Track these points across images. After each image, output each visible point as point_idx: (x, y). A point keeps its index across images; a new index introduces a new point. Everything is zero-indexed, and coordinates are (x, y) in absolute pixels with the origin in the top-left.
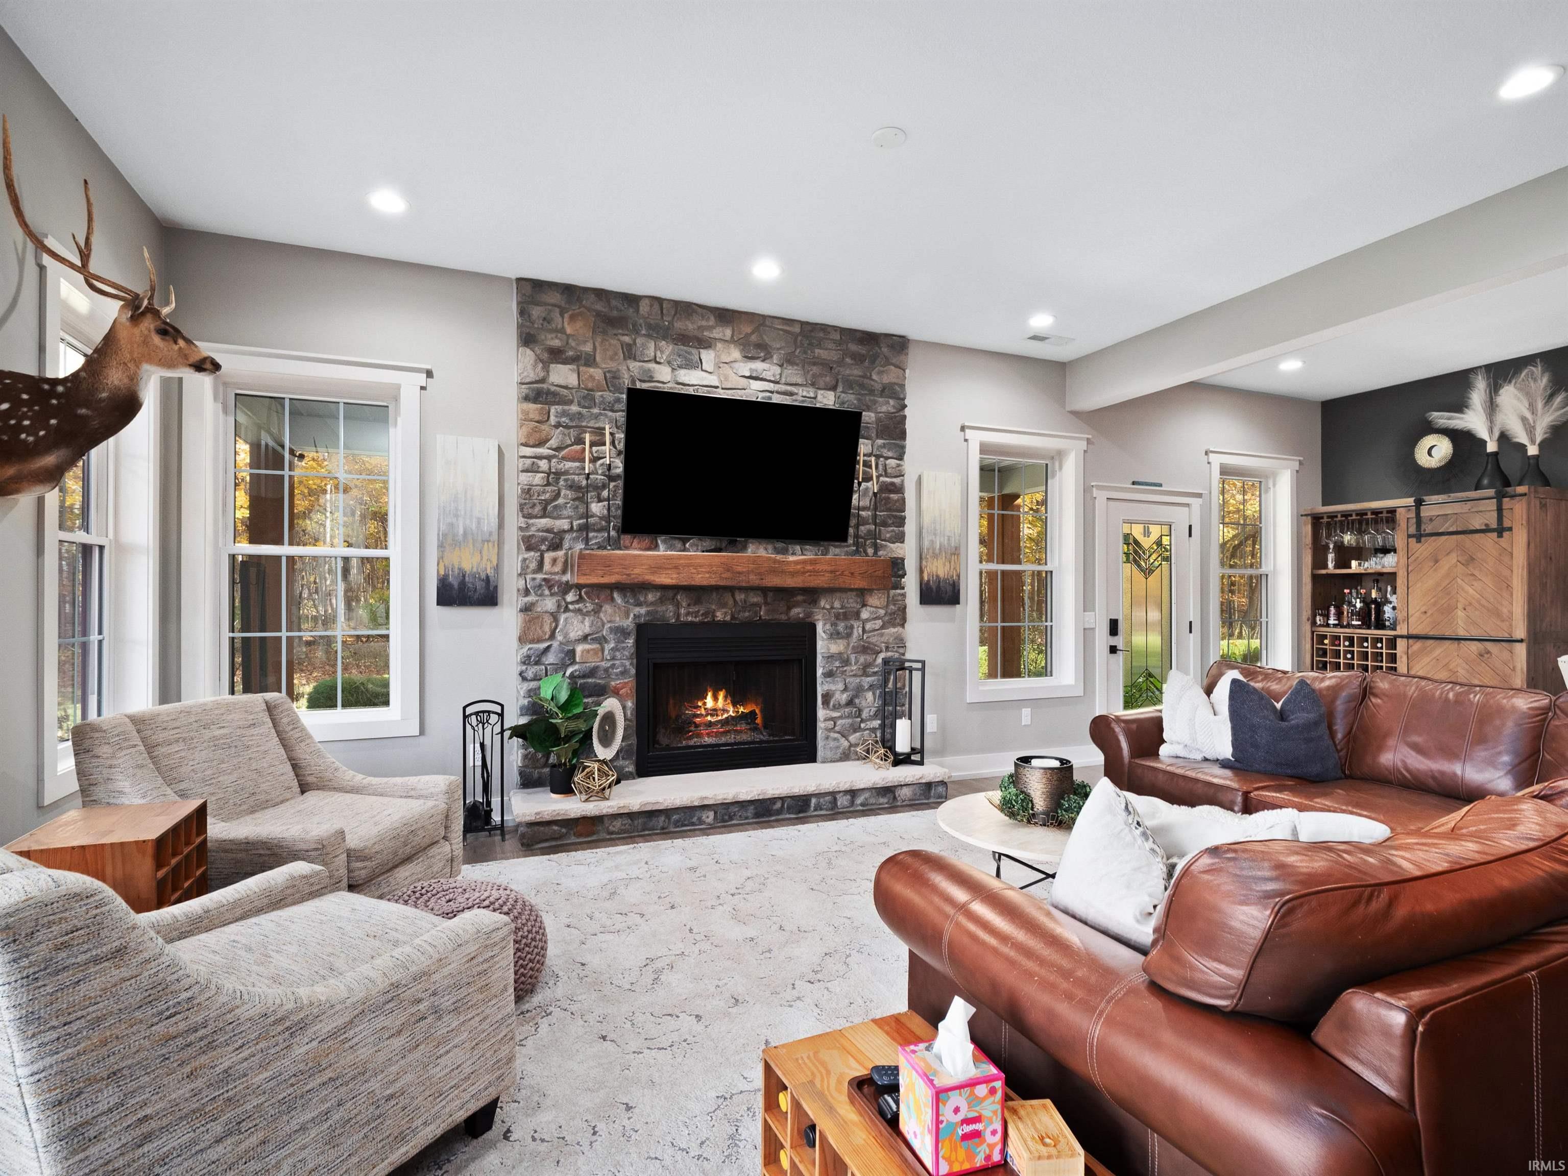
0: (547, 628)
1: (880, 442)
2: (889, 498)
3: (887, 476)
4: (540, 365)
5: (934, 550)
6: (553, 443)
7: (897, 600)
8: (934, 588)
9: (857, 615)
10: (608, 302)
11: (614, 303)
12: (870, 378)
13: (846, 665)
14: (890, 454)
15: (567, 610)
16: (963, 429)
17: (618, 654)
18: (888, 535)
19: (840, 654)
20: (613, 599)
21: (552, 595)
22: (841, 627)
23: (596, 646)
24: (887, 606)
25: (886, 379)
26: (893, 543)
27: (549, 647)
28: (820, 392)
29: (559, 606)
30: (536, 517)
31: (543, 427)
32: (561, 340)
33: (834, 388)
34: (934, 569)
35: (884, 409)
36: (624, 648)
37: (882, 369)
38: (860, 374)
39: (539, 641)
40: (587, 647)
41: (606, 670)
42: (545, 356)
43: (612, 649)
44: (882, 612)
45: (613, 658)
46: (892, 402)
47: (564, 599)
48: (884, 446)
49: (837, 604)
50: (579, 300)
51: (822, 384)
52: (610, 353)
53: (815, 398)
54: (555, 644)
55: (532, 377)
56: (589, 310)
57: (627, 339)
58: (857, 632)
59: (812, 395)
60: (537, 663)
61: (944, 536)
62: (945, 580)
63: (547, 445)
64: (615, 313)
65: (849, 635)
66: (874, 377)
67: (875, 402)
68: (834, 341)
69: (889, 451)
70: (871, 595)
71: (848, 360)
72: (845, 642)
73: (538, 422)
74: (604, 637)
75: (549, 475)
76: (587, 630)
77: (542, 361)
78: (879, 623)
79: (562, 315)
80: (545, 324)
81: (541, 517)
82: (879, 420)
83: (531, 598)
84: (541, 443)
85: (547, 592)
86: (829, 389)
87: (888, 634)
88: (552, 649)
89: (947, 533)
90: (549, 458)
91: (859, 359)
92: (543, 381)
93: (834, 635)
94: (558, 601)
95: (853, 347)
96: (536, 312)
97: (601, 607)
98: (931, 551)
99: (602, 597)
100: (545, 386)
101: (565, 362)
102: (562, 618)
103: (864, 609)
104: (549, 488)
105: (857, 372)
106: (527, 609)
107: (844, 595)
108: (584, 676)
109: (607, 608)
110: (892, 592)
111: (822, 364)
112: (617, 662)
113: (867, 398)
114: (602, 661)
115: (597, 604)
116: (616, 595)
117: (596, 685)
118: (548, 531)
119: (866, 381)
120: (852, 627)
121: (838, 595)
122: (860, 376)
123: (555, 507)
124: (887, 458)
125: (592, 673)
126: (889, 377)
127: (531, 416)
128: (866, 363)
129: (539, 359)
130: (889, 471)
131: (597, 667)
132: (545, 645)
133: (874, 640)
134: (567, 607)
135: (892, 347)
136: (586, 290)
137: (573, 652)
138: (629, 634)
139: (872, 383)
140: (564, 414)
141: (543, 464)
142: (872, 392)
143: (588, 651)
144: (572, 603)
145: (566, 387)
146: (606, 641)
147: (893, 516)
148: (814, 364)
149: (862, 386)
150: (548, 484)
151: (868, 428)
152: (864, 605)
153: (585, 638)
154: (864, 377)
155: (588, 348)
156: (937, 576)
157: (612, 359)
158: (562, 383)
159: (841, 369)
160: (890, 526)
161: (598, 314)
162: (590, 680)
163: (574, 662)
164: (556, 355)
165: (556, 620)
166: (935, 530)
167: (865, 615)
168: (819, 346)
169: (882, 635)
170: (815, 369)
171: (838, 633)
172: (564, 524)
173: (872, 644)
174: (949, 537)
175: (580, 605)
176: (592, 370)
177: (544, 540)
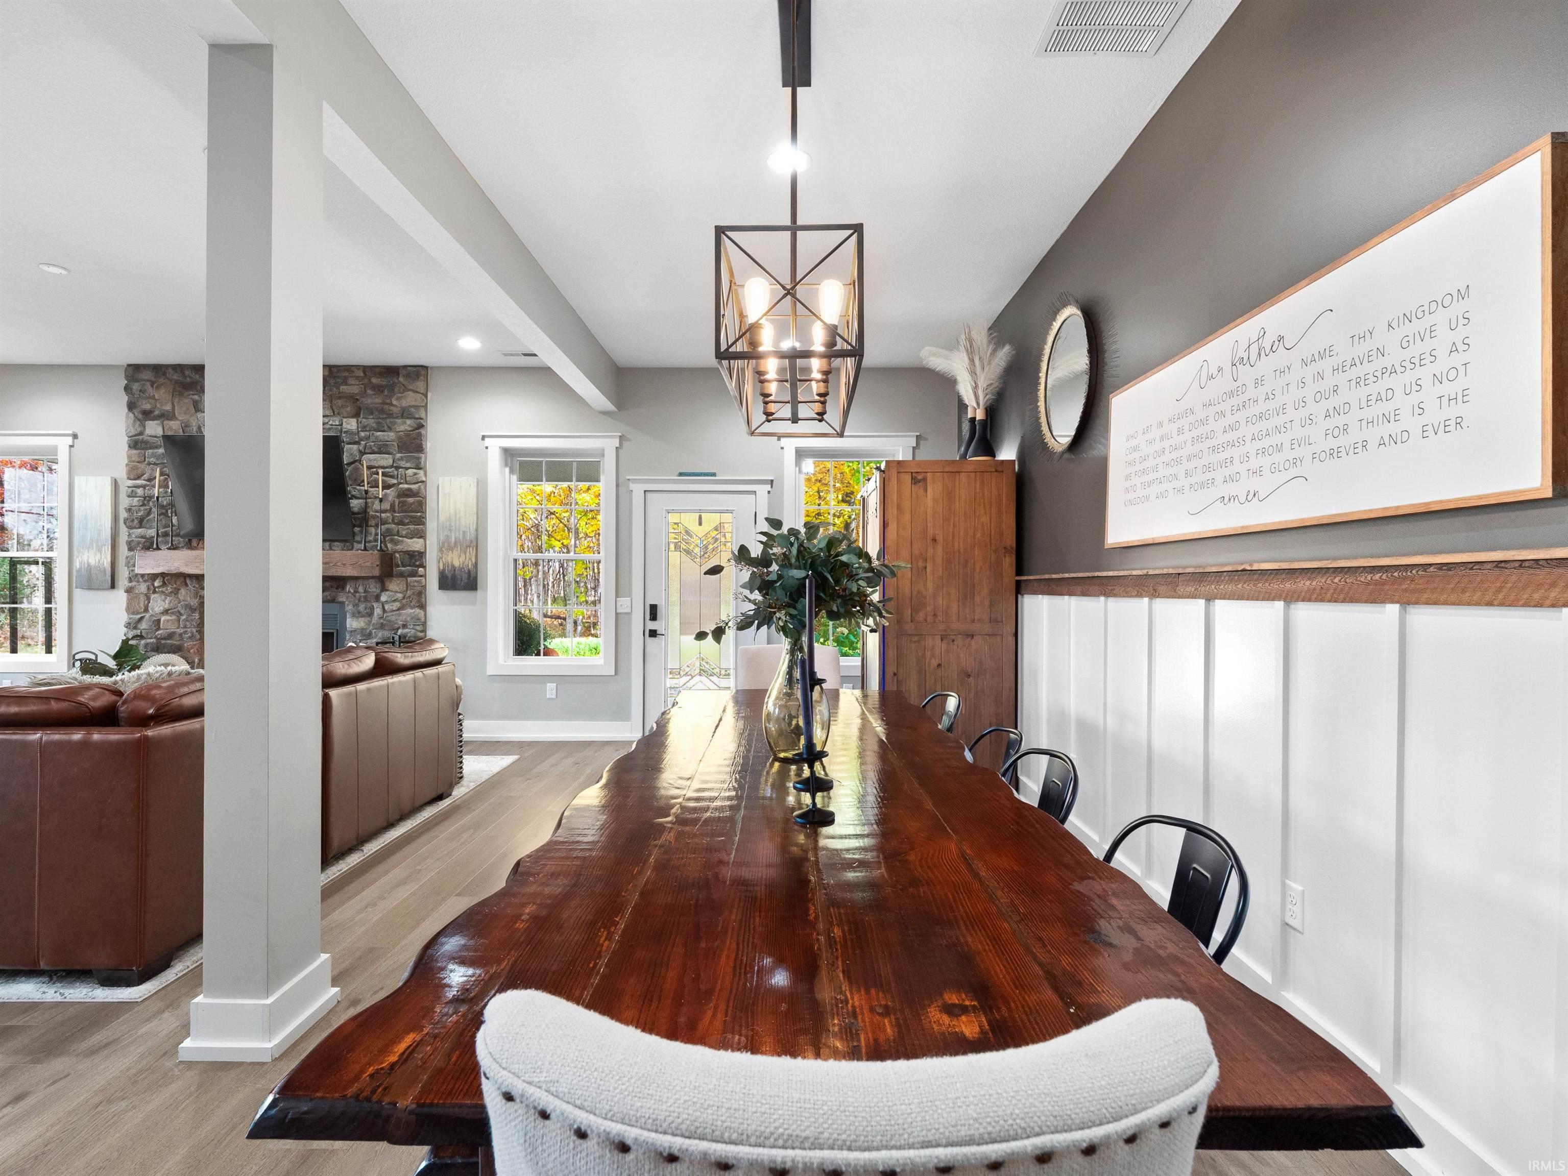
0: (142, 605)
1: (398, 455)
2: (406, 501)
3: (407, 484)
4: (138, 423)
5: (449, 543)
6: (146, 476)
7: (414, 586)
8: (450, 576)
9: (377, 598)
10: (183, 374)
11: (187, 373)
12: (391, 404)
13: (369, 639)
14: (408, 465)
15: (154, 592)
16: (483, 438)
17: (188, 623)
18: (404, 533)
19: (362, 629)
20: (186, 585)
21: (145, 581)
22: (362, 607)
23: (174, 617)
24: (407, 590)
25: (405, 403)
26: (411, 538)
27: (142, 618)
28: (345, 420)
29: (148, 589)
30: (135, 528)
31: (140, 465)
32: (151, 404)
33: (356, 415)
34: (450, 560)
35: (402, 428)
36: (192, 620)
37: (400, 395)
38: (380, 401)
39: (138, 613)
40: (168, 617)
41: (181, 635)
42: (140, 416)
43: (184, 620)
44: (400, 596)
45: (185, 627)
46: (408, 422)
47: (153, 585)
48: (401, 459)
49: (361, 589)
50: (164, 374)
51: (345, 414)
52: (184, 409)
53: (341, 425)
54: (147, 615)
55: (133, 432)
56: (171, 380)
57: (196, 397)
58: (378, 611)
59: (337, 423)
60: (135, 628)
61: (459, 531)
62: (461, 569)
63: (143, 478)
64: (188, 380)
65: (371, 615)
66: (394, 402)
67: (395, 423)
68: (357, 378)
69: (407, 462)
70: (391, 582)
71: (369, 392)
72: (367, 619)
73: (138, 462)
74: (179, 612)
75: (145, 498)
76: (167, 606)
77: (139, 420)
78: (396, 605)
79: (152, 386)
80: (141, 394)
81: (140, 527)
82: (399, 438)
83: (134, 584)
84: (138, 478)
85: (141, 580)
86: (352, 417)
87: (405, 614)
88: (145, 620)
89: (463, 529)
90: (144, 487)
91: (379, 389)
92: (141, 433)
93: (357, 615)
94: (148, 586)
95: (374, 380)
96: (136, 386)
97: (179, 590)
98: (446, 545)
99: (178, 583)
100: (141, 437)
101: (154, 419)
102: (153, 596)
103: (383, 594)
104: (142, 508)
105: (378, 400)
106: (129, 591)
107: (366, 582)
108: (165, 639)
109: (183, 591)
110: (409, 579)
111: (346, 397)
112: (189, 630)
113: (388, 420)
114: (178, 628)
115: (175, 588)
116: (188, 582)
117: (172, 645)
118: (142, 537)
119: (386, 407)
120: (372, 608)
121: (361, 581)
122: (382, 404)
123: (148, 521)
124: (407, 469)
125: (170, 636)
126: (409, 400)
127: (133, 459)
128: (386, 393)
129: (136, 418)
130: (408, 479)
131: (174, 633)
132: (139, 616)
133: (393, 618)
134: (155, 590)
135: (408, 376)
136: (167, 366)
137: (159, 621)
138: (195, 610)
139: (391, 408)
140: (153, 455)
141: (140, 491)
142: (390, 415)
143: (168, 621)
144: (159, 587)
145: (156, 437)
146: (181, 614)
147: (409, 516)
148: (340, 398)
149: (382, 411)
150: (143, 505)
151: (387, 445)
152: (384, 589)
153: (166, 612)
154: (384, 403)
155: (168, 407)
156: (453, 566)
157: (185, 413)
158: (153, 433)
159: (364, 400)
160: (408, 524)
161: (176, 382)
162: (168, 642)
163: (159, 629)
164: (147, 415)
165: (148, 599)
166: (451, 526)
167: (383, 598)
168: (345, 383)
169: (399, 615)
170: (340, 402)
171: (359, 613)
172: (152, 532)
173: (393, 622)
174: (464, 532)
175: (164, 589)
176: (172, 422)
177: (139, 543)
